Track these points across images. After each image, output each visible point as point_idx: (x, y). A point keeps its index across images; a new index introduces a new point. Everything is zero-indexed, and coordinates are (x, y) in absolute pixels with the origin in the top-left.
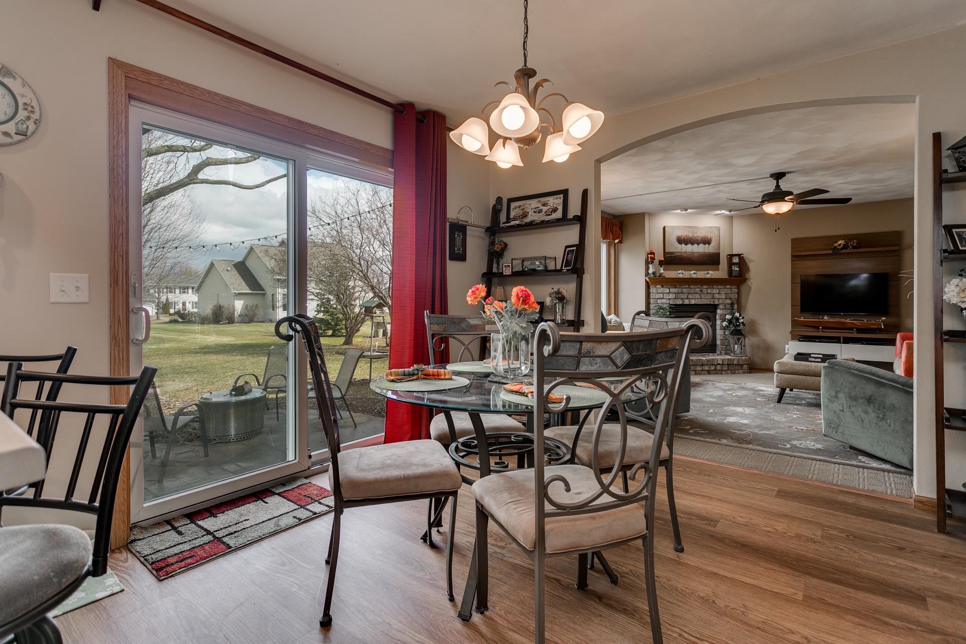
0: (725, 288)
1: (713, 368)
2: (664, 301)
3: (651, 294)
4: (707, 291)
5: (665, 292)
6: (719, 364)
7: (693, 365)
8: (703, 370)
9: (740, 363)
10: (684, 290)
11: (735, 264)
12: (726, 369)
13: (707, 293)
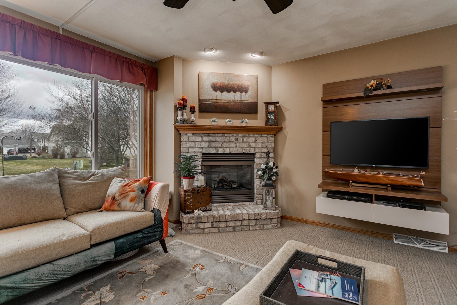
0: (262, 137)
1: (238, 223)
2: (195, 150)
3: (182, 143)
4: (243, 139)
5: (197, 140)
6: (244, 219)
7: (216, 222)
8: (227, 227)
9: (269, 217)
10: (218, 139)
11: (272, 112)
12: (254, 224)
13: (243, 142)
